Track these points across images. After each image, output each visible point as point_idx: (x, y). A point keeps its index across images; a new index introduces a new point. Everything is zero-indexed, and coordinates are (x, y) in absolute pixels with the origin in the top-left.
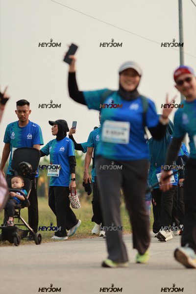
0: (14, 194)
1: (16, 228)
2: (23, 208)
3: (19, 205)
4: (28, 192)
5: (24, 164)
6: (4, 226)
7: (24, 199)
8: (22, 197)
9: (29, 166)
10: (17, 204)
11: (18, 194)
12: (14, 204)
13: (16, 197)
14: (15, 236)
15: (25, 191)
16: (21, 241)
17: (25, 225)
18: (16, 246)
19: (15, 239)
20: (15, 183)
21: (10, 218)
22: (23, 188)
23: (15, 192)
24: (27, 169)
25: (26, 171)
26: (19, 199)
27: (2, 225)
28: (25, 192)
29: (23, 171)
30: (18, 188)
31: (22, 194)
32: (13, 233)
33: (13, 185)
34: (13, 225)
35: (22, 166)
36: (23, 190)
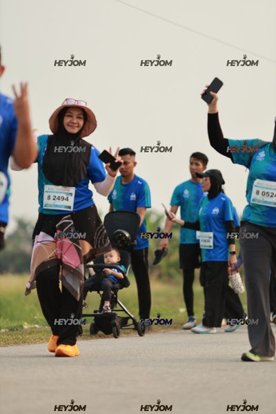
0: (110, 271)
1: (115, 315)
2: (121, 288)
3: (117, 285)
4: (126, 268)
5: (120, 232)
6: (98, 313)
7: (123, 277)
8: (120, 275)
9: (127, 235)
10: (113, 283)
11: (115, 271)
12: (110, 284)
13: (112, 274)
14: (115, 325)
15: (123, 266)
16: (121, 331)
17: (124, 310)
18: (116, 338)
19: (115, 329)
20: (109, 258)
21: (106, 302)
22: (120, 263)
23: (111, 267)
24: (124, 238)
25: (123, 241)
26: (116, 277)
27: (95, 312)
28: (122, 268)
29: (119, 241)
30: (113, 264)
31: (119, 270)
32: (112, 322)
33: (105, 260)
34: (110, 311)
35: (118, 236)
36: (120, 265)
